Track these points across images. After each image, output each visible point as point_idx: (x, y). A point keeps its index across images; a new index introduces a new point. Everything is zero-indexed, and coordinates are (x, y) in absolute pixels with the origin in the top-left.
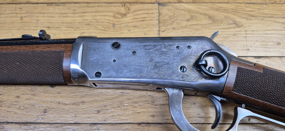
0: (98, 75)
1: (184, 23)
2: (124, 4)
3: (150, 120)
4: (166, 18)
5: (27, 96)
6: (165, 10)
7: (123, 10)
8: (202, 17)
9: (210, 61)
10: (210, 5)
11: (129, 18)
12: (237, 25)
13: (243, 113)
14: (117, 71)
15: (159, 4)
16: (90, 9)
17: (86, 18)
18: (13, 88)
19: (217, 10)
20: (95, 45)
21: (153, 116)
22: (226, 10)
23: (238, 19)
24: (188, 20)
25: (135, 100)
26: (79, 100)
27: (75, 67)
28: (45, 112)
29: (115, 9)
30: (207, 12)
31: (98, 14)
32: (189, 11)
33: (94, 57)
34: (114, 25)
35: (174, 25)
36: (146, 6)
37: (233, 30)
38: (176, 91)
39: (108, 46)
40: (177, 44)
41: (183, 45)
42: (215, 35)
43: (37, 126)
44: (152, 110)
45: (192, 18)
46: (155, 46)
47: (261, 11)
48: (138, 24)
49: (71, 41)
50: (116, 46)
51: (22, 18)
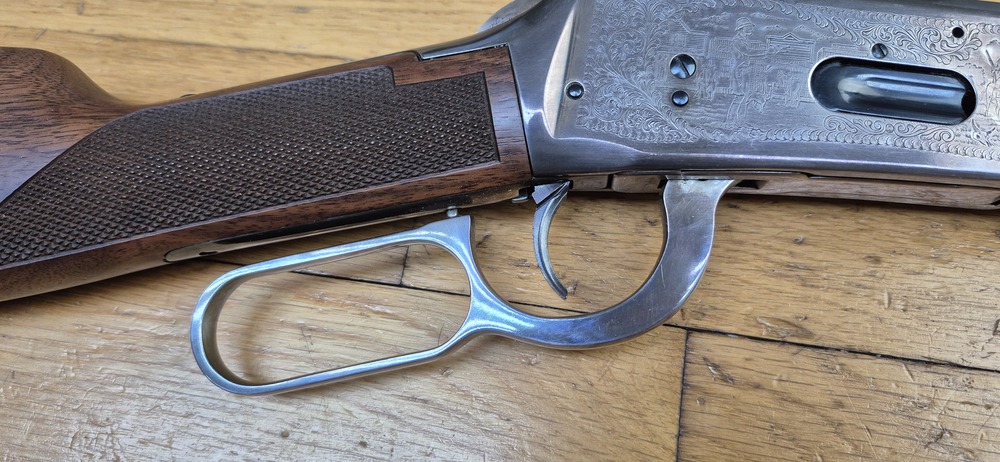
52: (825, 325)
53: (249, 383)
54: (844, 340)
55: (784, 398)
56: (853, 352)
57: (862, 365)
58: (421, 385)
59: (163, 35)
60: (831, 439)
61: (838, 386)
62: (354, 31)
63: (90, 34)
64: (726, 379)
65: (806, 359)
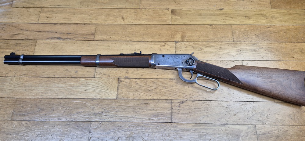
0: (159, 64)
1: (184, 49)
2: (164, 42)
3: (173, 78)
4: (178, 47)
5: (136, 71)
6: (177, 44)
7: (163, 44)
8: (190, 47)
9: (190, 61)
10: (193, 42)
11: (165, 47)
12: (201, 49)
13: (199, 75)
14: (164, 63)
15: (176, 42)
16: (152, 44)
17: (151, 47)
18: (131, 68)
19: (195, 44)
20: (158, 56)
21: (174, 77)
22: (198, 44)
23: (202, 47)
24: (185, 48)
25: (168, 72)
26: (152, 72)
27: (152, 62)
28: (142, 75)
29: (161, 44)
30: (192, 45)
31: (155, 45)
32: (186, 44)
33: (157, 59)
34: (161, 49)
35: (181, 49)
36: (171, 43)
37: (200, 51)
38: (180, 69)
39: (161, 56)
40: (181, 56)
41: (182, 56)
42: (193, 53)
43: (140, 79)
44: (173, 75)
45: (187, 47)
46: (174, 56)
47: (211, 45)
48: (169, 49)
49: (150, 55)
50: (163, 56)
51: (130, 46)
52: (129, 77)
54: (130, 77)
55: (126, 82)
57: (132, 79)
60: (129, 85)
61: (130, 81)
65: (128, 79)
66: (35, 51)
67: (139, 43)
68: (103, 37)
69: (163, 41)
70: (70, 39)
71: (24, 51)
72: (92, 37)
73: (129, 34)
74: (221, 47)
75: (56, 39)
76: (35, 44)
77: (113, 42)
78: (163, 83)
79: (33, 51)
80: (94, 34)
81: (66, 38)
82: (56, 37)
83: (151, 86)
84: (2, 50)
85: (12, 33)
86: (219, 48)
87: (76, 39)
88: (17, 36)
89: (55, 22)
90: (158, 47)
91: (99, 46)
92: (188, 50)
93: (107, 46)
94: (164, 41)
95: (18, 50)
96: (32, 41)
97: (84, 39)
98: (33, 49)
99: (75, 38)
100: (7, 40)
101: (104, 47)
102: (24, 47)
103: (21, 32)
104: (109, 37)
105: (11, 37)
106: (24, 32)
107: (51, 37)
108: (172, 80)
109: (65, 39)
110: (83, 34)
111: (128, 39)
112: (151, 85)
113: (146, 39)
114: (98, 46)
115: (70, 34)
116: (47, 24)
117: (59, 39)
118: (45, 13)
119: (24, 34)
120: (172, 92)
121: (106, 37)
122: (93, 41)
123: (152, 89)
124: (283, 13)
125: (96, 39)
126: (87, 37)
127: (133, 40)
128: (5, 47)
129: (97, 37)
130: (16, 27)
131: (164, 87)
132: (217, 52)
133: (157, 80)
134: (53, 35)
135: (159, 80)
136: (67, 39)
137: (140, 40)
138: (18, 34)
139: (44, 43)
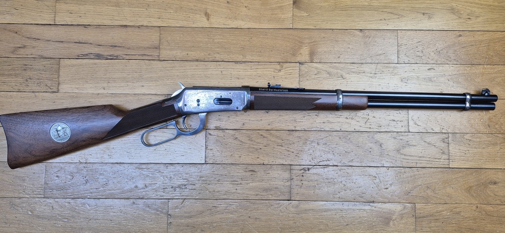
52: (223, 126)
53: (149, 145)
55: (218, 136)
56: (226, 129)
57: (227, 131)
58: (173, 141)
59: (120, 93)
60: (223, 140)
61: (224, 134)
62: (152, 89)
63: (107, 93)
64: (211, 135)
65: (221, 131)
66: (60, 79)
67: (238, 66)
68: (174, 52)
69: (278, 61)
70: (117, 58)
71: (41, 81)
72: (155, 53)
73: (218, 48)
74: (375, 74)
75: (92, 57)
76: (58, 66)
77: (192, 63)
78: (277, 137)
79: (57, 80)
80: (157, 48)
81: (110, 56)
82: (91, 54)
83: (258, 143)
84: (3, 79)
85: (12, 45)
86: (372, 75)
87: (127, 57)
88: (22, 51)
89: (86, 22)
90: (270, 72)
91: (168, 70)
92: (319, 79)
93: (182, 71)
94: (280, 61)
95: (30, 79)
96: (53, 61)
97: (141, 57)
98: (56, 76)
99: (126, 55)
100: (6, 59)
101: (178, 74)
102: (38, 72)
103: (29, 43)
104: (184, 53)
105: (13, 52)
106: (35, 43)
107: (83, 54)
108: (292, 133)
109: (109, 58)
110: (139, 48)
111: (218, 57)
112: (259, 141)
113: (249, 58)
114: (167, 72)
115: (116, 46)
116: (72, 27)
117: (99, 56)
118: (65, 3)
119: (34, 47)
120: (293, 152)
121: (179, 54)
122: (158, 62)
123: (260, 147)
124: (490, 5)
125: (162, 57)
126: (147, 52)
127: (226, 60)
128: (6, 73)
129: (164, 54)
130: (16, 33)
131: (280, 144)
132: (369, 83)
133: (268, 131)
134: (86, 50)
135: (272, 132)
136: (111, 58)
137: (238, 60)
138: (24, 47)
139: (73, 66)
